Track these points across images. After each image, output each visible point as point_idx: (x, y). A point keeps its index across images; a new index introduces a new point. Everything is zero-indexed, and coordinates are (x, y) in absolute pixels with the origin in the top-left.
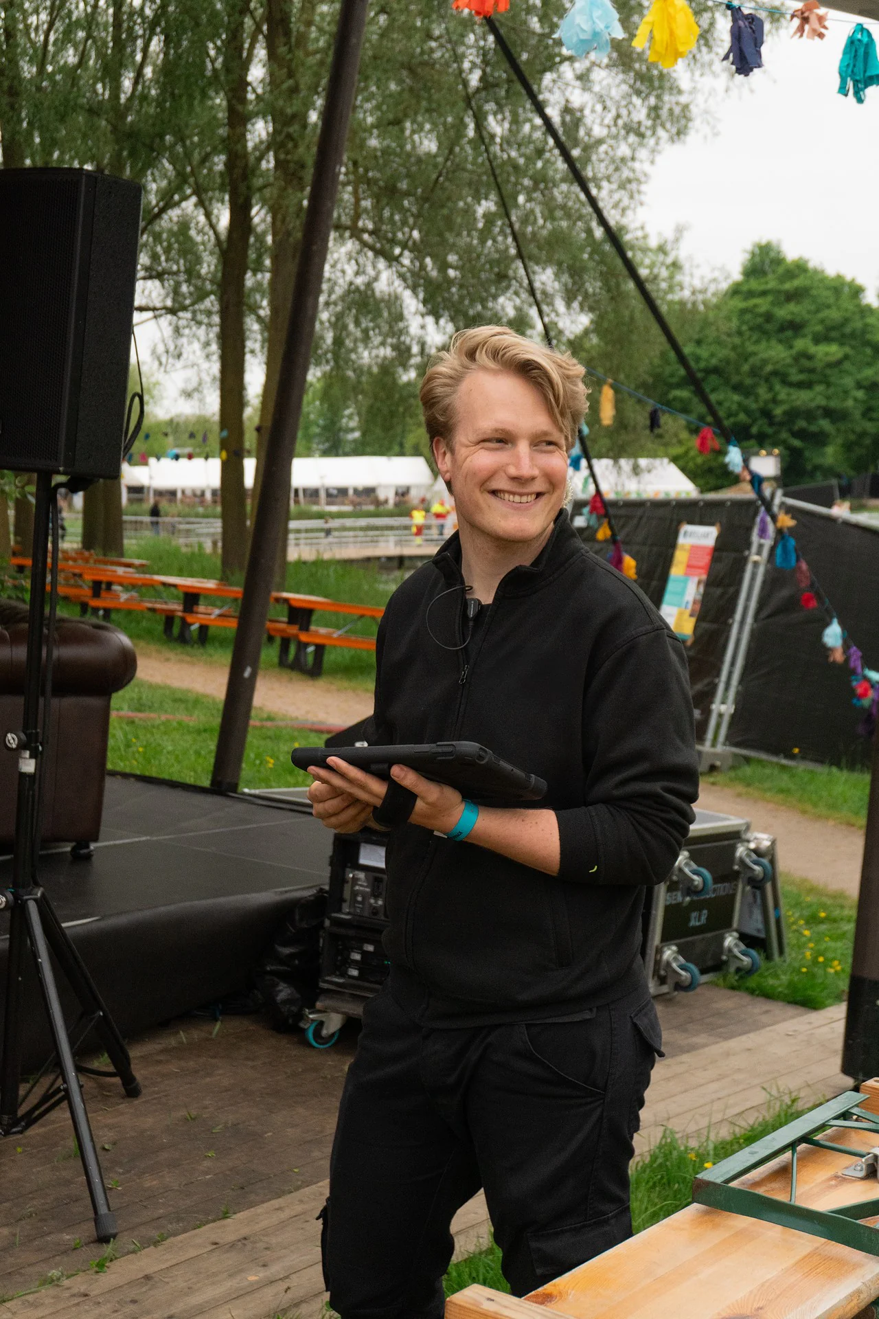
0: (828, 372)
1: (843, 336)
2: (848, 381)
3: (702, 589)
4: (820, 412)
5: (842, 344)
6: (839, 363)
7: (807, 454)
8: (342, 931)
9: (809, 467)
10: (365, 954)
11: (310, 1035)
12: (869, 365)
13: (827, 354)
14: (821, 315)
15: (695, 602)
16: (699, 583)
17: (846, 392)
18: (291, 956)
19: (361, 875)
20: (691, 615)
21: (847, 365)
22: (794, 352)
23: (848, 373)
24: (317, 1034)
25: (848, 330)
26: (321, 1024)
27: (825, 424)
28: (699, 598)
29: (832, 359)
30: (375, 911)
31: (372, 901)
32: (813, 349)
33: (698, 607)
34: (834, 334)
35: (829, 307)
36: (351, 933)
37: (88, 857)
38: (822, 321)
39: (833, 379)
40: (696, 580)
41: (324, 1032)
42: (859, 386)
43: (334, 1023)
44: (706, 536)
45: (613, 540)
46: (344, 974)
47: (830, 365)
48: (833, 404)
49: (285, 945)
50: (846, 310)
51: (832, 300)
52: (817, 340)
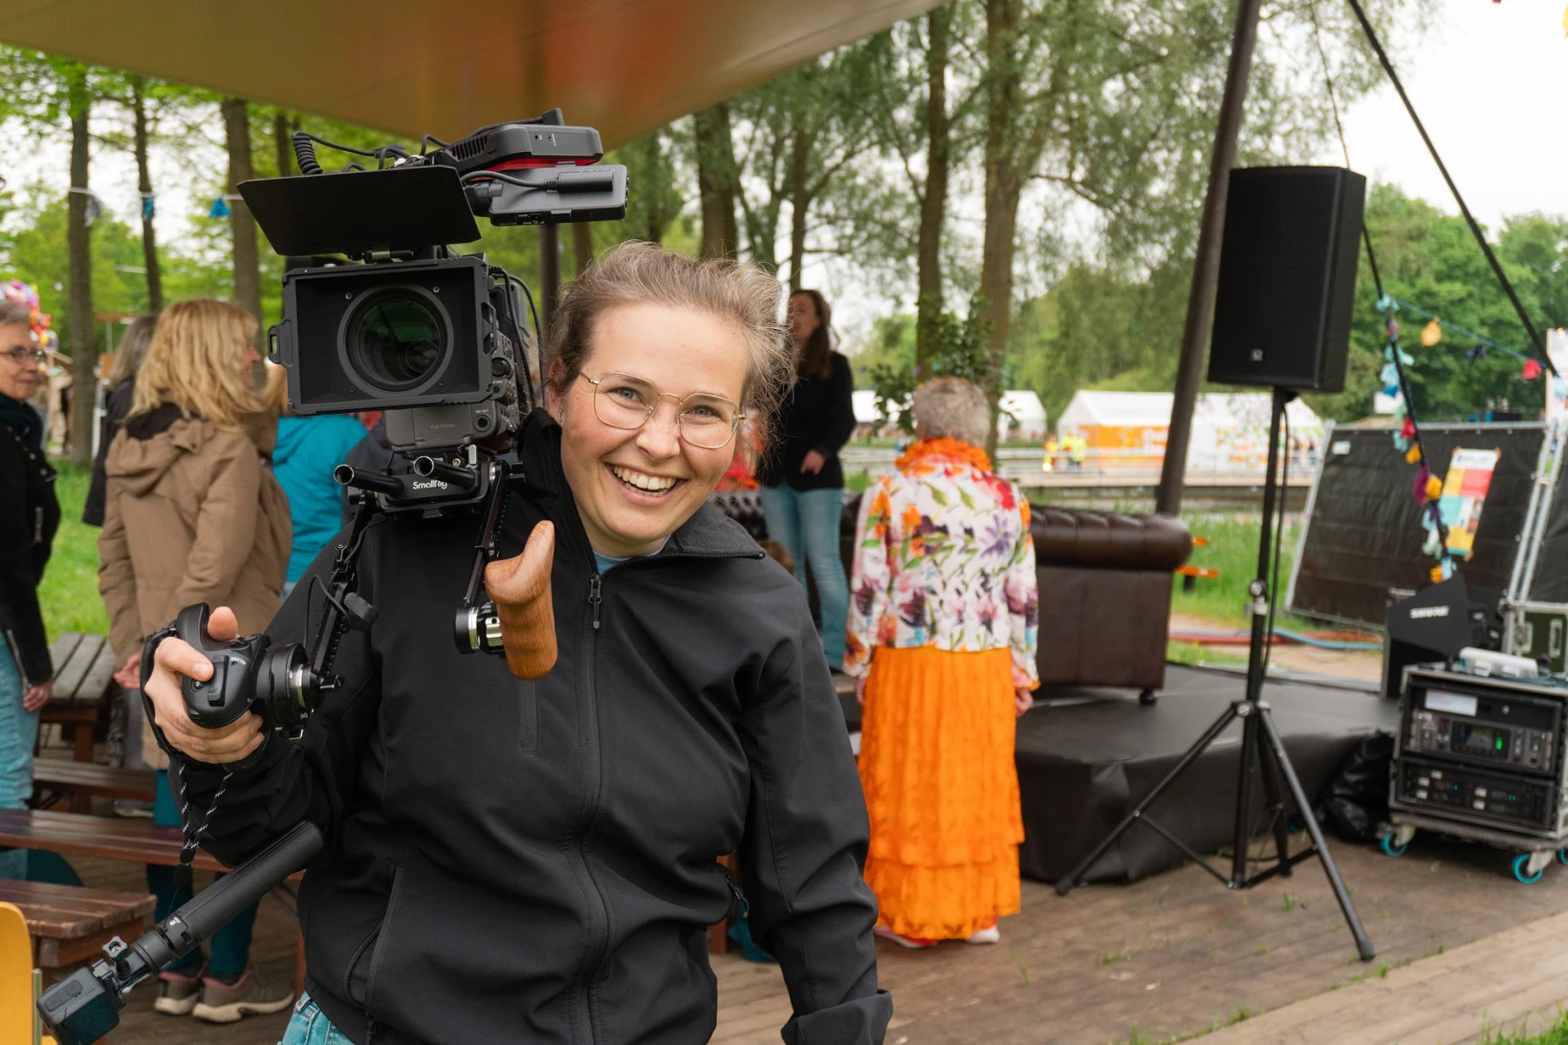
0: (1451, 309)
1: (1467, 274)
2: (1472, 319)
3: (1479, 508)
4: (1443, 349)
5: (1465, 282)
6: (1461, 301)
7: (1430, 389)
8: (1413, 760)
9: (1432, 402)
10: (1433, 781)
11: (1386, 844)
12: (1493, 303)
13: (1450, 292)
14: (1444, 254)
15: (1471, 520)
16: (1476, 503)
17: (1470, 330)
18: (1357, 783)
19: (1429, 717)
20: (1469, 530)
21: (1471, 303)
22: (1416, 291)
23: (1472, 311)
24: (1392, 845)
25: (1471, 268)
26: (1394, 836)
27: (1449, 361)
28: (1477, 516)
29: (1455, 297)
30: (1441, 746)
31: (1439, 737)
32: (1435, 287)
33: (1475, 525)
34: (1458, 273)
35: (1452, 246)
36: (1424, 762)
37: (1152, 703)
38: (1445, 261)
39: (1457, 317)
40: (1472, 500)
41: (1397, 843)
42: (1483, 323)
43: (1406, 835)
44: (1485, 460)
45: (1422, 463)
46: (1414, 796)
47: (1453, 303)
48: (1456, 341)
49: (1353, 772)
50: (1469, 249)
51: (1455, 239)
52: (1440, 277)
